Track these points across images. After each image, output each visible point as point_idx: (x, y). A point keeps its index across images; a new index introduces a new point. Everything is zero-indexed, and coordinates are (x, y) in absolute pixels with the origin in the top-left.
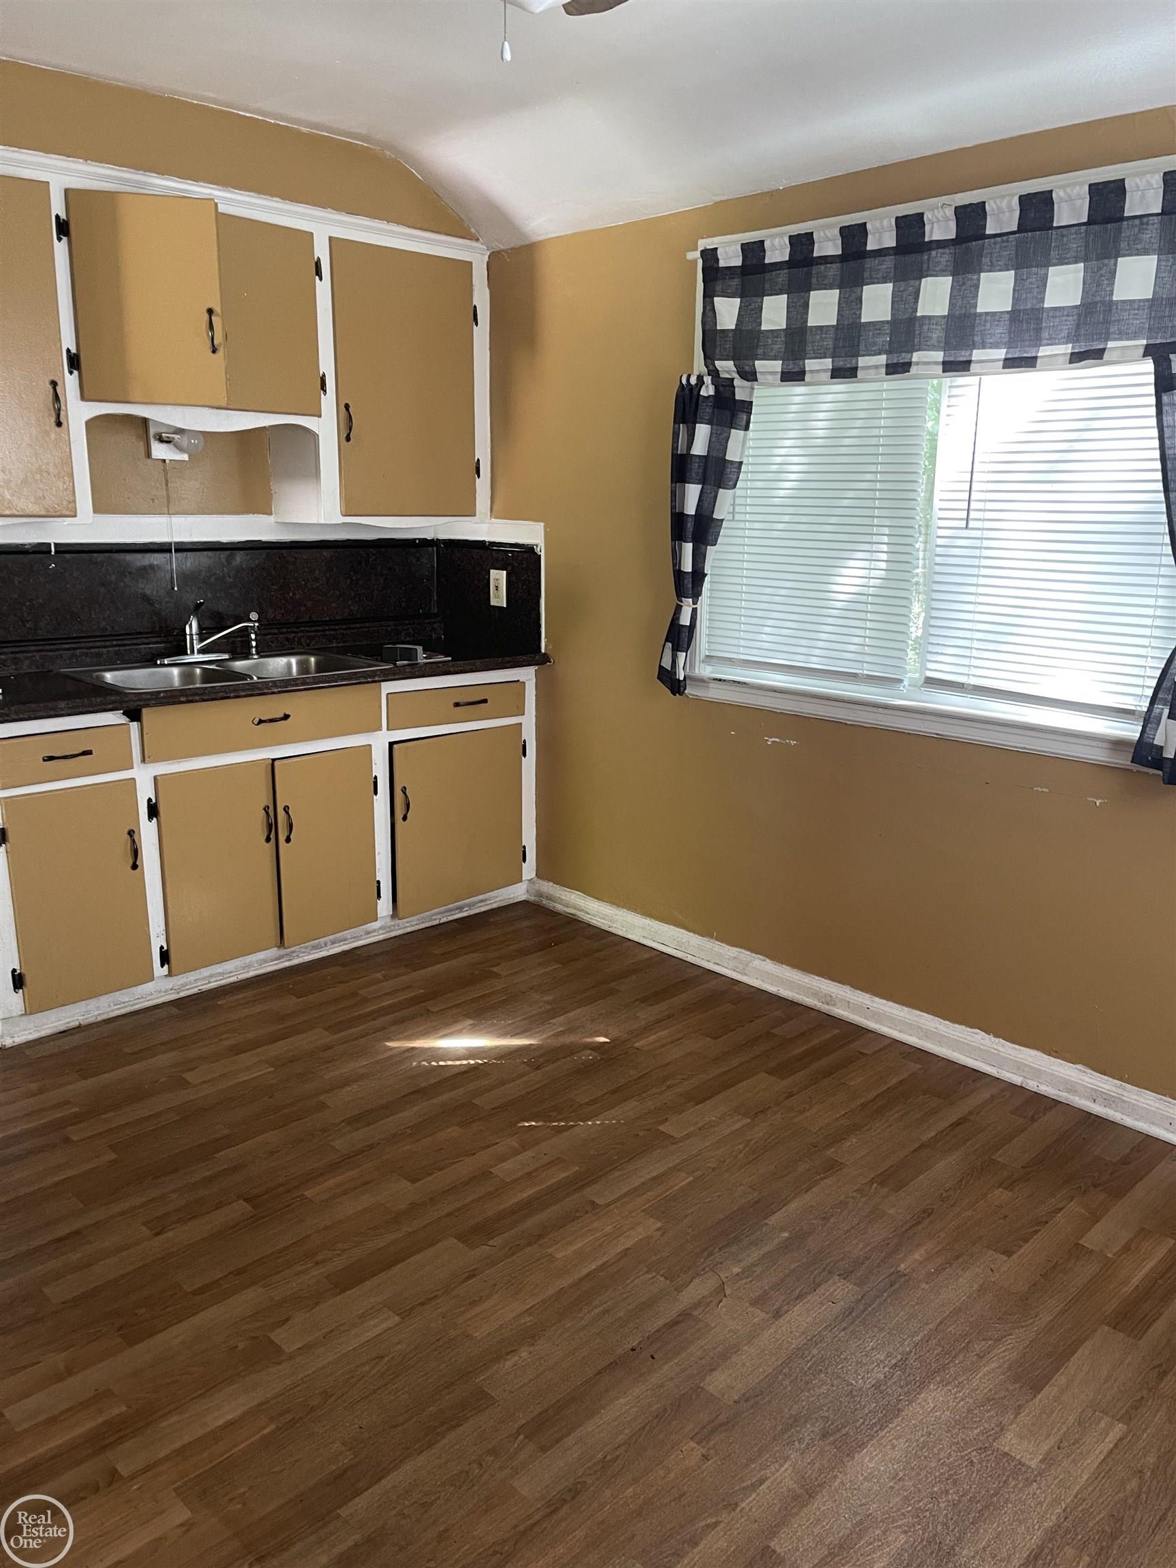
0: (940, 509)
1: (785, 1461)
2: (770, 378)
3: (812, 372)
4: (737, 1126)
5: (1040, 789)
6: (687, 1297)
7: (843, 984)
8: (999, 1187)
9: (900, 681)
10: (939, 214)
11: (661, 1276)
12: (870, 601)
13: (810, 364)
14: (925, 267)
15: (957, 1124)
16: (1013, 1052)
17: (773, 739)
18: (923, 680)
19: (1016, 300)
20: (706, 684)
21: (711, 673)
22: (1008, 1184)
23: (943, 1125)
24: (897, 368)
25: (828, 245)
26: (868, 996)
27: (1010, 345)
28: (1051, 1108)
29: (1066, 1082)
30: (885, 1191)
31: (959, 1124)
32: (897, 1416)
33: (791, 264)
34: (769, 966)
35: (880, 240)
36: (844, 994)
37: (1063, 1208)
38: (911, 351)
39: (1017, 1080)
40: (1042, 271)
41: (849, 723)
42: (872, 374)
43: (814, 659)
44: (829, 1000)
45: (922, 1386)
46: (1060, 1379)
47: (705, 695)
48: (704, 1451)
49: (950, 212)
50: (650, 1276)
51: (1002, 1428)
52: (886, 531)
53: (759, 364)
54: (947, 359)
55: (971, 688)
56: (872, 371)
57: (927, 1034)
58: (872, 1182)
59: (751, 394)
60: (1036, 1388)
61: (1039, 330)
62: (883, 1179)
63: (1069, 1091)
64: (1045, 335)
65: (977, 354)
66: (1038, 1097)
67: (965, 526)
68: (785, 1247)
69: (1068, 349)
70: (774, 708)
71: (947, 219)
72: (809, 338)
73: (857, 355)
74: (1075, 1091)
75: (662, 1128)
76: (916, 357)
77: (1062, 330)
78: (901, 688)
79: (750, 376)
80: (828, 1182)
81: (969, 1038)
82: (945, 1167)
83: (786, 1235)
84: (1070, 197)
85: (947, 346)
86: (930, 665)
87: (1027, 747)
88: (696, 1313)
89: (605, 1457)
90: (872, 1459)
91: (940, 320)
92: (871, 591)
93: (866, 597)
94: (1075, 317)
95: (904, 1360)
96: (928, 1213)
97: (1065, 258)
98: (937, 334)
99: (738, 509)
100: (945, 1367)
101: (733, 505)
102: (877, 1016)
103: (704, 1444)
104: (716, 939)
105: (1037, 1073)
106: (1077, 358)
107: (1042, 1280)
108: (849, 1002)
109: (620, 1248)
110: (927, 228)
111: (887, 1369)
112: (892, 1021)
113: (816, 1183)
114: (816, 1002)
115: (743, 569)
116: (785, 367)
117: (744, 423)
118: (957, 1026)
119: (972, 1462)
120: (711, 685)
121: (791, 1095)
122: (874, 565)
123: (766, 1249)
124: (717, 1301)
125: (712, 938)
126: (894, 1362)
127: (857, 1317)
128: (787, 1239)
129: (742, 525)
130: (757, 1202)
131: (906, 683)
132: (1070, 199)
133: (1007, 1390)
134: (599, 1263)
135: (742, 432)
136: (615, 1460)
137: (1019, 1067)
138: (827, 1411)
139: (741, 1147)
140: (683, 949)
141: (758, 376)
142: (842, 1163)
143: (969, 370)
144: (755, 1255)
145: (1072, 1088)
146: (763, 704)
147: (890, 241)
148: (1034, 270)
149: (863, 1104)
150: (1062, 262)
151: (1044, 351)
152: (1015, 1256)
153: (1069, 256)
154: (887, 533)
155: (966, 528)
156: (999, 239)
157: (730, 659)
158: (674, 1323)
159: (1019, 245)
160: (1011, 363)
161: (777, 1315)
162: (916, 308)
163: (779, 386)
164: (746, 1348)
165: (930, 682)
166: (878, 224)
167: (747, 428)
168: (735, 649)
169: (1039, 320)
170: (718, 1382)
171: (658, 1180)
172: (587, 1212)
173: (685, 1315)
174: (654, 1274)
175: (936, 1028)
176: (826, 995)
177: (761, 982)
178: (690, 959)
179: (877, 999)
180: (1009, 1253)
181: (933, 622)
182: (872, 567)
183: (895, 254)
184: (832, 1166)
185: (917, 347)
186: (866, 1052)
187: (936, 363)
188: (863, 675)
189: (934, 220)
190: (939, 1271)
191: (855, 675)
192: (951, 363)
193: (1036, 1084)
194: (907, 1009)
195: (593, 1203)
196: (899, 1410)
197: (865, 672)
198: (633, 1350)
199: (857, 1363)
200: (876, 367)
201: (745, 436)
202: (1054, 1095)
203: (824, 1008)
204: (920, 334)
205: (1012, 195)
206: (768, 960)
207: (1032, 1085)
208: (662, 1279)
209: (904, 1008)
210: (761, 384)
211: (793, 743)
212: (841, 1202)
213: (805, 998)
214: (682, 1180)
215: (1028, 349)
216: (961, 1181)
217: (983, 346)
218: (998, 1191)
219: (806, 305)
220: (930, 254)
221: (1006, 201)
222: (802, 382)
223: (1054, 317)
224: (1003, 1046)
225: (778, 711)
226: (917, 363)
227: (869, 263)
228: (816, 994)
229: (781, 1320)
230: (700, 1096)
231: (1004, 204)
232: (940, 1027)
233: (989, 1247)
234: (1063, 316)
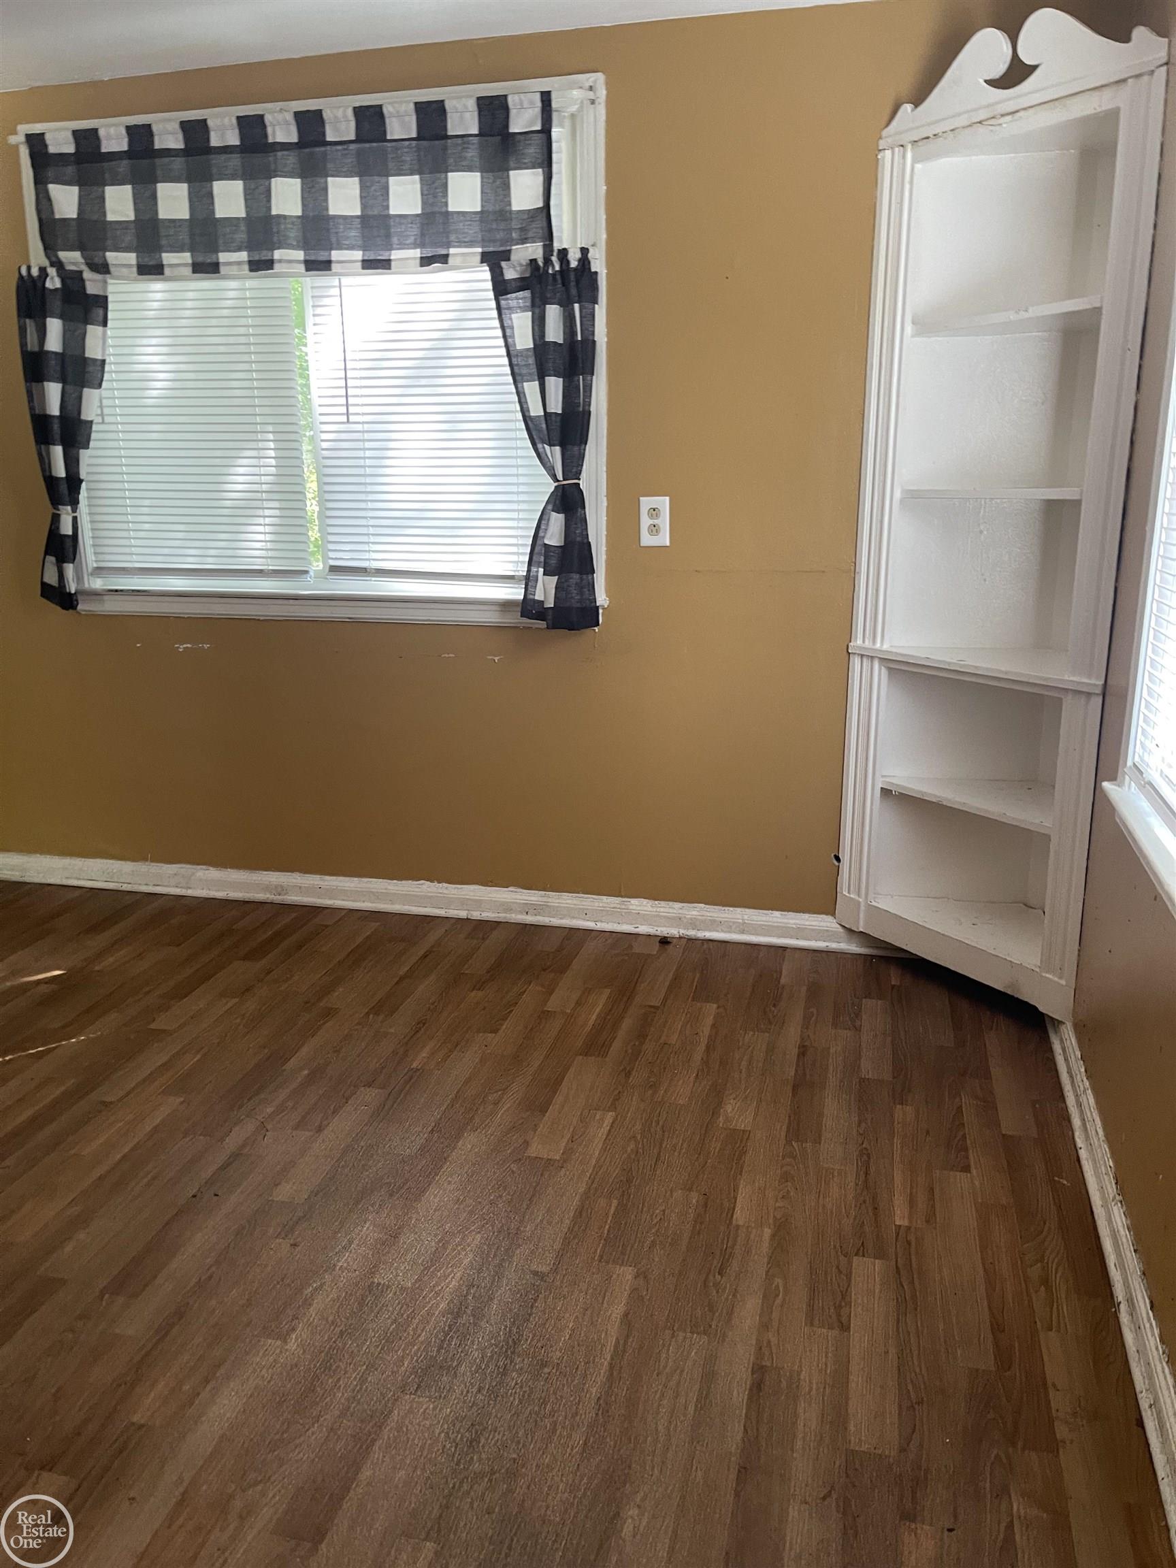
0: (320, 406)
1: (365, 1223)
2: (125, 271)
3: (171, 266)
4: (230, 1005)
5: (447, 655)
6: (232, 1142)
7: (292, 872)
8: (473, 990)
9: (306, 572)
10: (280, 117)
11: (200, 1135)
12: (264, 498)
13: (168, 258)
14: (273, 167)
15: (425, 956)
16: (455, 892)
17: (185, 646)
18: (327, 569)
19: (364, 207)
20: (98, 597)
21: (103, 586)
22: (479, 985)
23: (414, 959)
24: (260, 265)
25: (168, 137)
26: (318, 877)
27: (364, 248)
28: (495, 929)
29: (503, 904)
30: (381, 1017)
31: (426, 957)
32: (445, 1163)
33: (129, 154)
34: (213, 873)
35: (223, 136)
36: (294, 881)
37: (525, 992)
38: (273, 250)
39: (463, 914)
40: (383, 180)
41: (262, 618)
42: (234, 270)
43: (210, 560)
44: (281, 890)
45: (458, 1137)
46: (558, 1099)
47: (101, 609)
48: (292, 1242)
49: (290, 117)
50: (188, 1139)
51: (527, 1144)
52: (270, 428)
53: (111, 256)
54: (308, 258)
55: (374, 571)
56: (235, 267)
57: (377, 896)
58: (368, 1014)
59: (105, 288)
60: (543, 1110)
61: (388, 236)
62: (377, 1009)
63: (506, 911)
64: (395, 240)
65: (335, 255)
66: (481, 924)
67: (346, 420)
68: (311, 1079)
69: (417, 253)
70: (180, 613)
71: (287, 123)
72: (163, 232)
73: (216, 251)
74: (511, 910)
75: (153, 1026)
76: (277, 254)
77: (408, 236)
78: (309, 579)
79: (103, 268)
80: (328, 1024)
81: (417, 890)
82: (426, 988)
83: (306, 1072)
84: (398, 112)
85: (305, 245)
86: (331, 555)
87: (431, 618)
88: (245, 1151)
89: (200, 1279)
90: (435, 1196)
91: (295, 220)
92: (265, 487)
93: (260, 494)
94: (418, 225)
95: (437, 1124)
96: (422, 1023)
97: (402, 170)
98: (293, 234)
99: (106, 411)
100: (472, 1118)
101: (101, 407)
102: (331, 893)
103: (290, 1236)
104: (152, 861)
105: (478, 904)
106: (426, 261)
107: (525, 1041)
108: (300, 887)
109: (148, 1129)
110: (269, 130)
111: (426, 1135)
112: (345, 893)
113: (319, 1028)
114: (268, 896)
115: (122, 474)
116: (140, 260)
117: (101, 318)
118: (403, 882)
119: (512, 1171)
120: (106, 598)
121: (269, 972)
122: (264, 462)
123: (294, 1085)
124: (262, 1137)
125: (147, 860)
126: (430, 1129)
127: (390, 1109)
128: (309, 1075)
129: (113, 428)
130: (269, 1057)
131: (312, 573)
132: (399, 116)
133: (523, 1118)
134: (131, 1145)
135: (100, 329)
136: (210, 1277)
137: (463, 903)
138: (388, 1178)
139: (238, 1021)
140: (116, 880)
141: (112, 269)
142: (336, 1009)
143: (330, 270)
144: (283, 1094)
145: (508, 908)
146: (167, 611)
147: (233, 139)
148: (376, 178)
149: (339, 962)
150: (399, 173)
151: (395, 255)
152: (501, 1032)
153: (404, 168)
154: (271, 430)
155: (348, 421)
156: (339, 147)
157: (123, 569)
158: (225, 1166)
159: (359, 153)
160: (368, 264)
161: (320, 1129)
162: (270, 207)
163: (135, 280)
164: (302, 1160)
165: (334, 569)
166: (218, 122)
167: (105, 324)
168: (128, 558)
169: (388, 227)
170: (284, 1192)
171: (166, 1066)
172: (100, 1112)
173: (235, 1156)
174: (191, 1136)
175: (386, 889)
176: (276, 887)
177: (208, 892)
178: (126, 887)
179: (327, 878)
180: (495, 1031)
181: (329, 513)
182: (262, 464)
183: (242, 152)
184: (329, 1013)
185: (277, 245)
186: (328, 923)
187: (298, 262)
188: (269, 570)
189: (275, 123)
190: (445, 1059)
191: (261, 571)
192: (313, 262)
193: (478, 913)
194: (356, 879)
195: (104, 1102)
196: (445, 1159)
197: (271, 568)
198: (194, 1196)
199: (401, 1139)
200: (239, 263)
201: (104, 334)
202: (495, 917)
203: (278, 899)
204: (278, 233)
205: (347, 107)
206: (211, 868)
207: (476, 915)
208: (202, 1137)
209: (352, 879)
210: (113, 278)
211: (206, 646)
212: (347, 1035)
213: (256, 895)
214: (191, 1060)
215: (381, 252)
216: (442, 994)
217: (340, 248)
218: (473, 994)
219: (154, 197)
220: (275, 155)
221: (341, 110)
222: (161, 276)
223: (401, 224)
224: (446, 888)
225: (186, 616)
226: (280, 261)
227: (216, 160)
228: (267, 888)
229: (325, 1132)
230: (183, 992)
231: (340, 113)
232: (389, 887)
233: (478, 1031)
234: (408, 223)
